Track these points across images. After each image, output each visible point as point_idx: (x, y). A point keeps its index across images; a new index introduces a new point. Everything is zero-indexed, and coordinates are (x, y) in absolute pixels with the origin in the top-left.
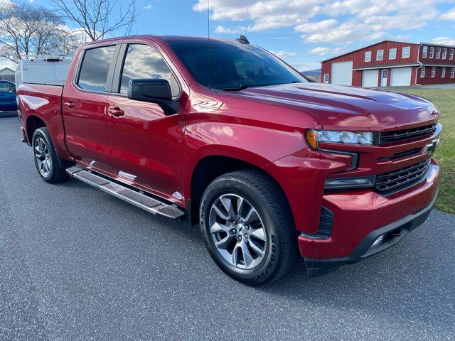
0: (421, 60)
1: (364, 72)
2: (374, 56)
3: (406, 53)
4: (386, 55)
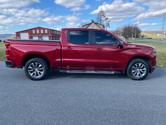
0: (51, 34)
1: (33, 37)
2: (36, 32)
3: (46, 31)
4: (40, 32)
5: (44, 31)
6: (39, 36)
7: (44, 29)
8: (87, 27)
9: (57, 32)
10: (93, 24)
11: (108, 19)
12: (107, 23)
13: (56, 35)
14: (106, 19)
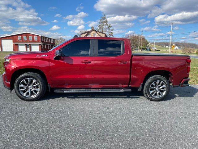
0: (42, 42)
1: (18, 45)
2: (22, 38)
3: (36, 39)
4: (28, 39)
5: (33, 38)
6: (26, 44)
7: (33, 36)
8: (87, 35)
9: (50, 39)
10: (93, 32)
11: (111, 27)
12: (110, 32)
13: (49, 43)
14: (109, 26)
